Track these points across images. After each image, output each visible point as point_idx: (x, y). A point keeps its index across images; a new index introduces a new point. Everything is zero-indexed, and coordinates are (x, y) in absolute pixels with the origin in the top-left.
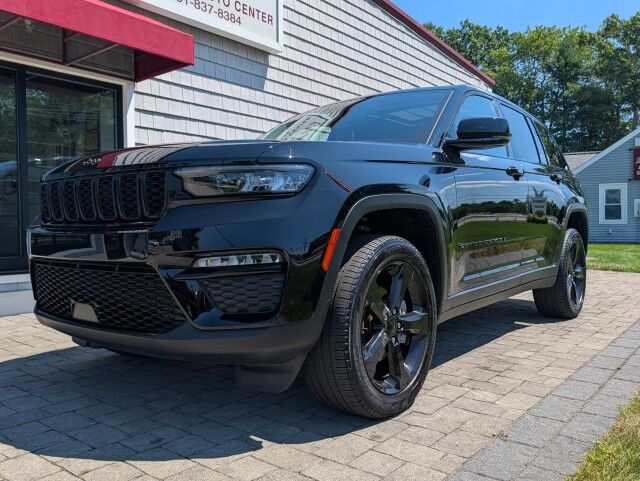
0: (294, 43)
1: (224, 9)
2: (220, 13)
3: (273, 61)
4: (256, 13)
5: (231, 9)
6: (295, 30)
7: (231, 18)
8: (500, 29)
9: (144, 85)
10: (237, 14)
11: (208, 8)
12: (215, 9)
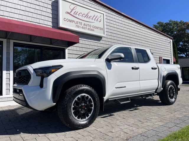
0: (109, 34)
1: (90, 28)
2: (89, 29)
3: (103, 39)
4: (98, 28)
5: (92, 28)
6: (109, 31)
7: (92, 30)
8: (181, 21)
9: (70, 48)
10: (93, 29)
11: (86, 28)
12: (87, 28)
